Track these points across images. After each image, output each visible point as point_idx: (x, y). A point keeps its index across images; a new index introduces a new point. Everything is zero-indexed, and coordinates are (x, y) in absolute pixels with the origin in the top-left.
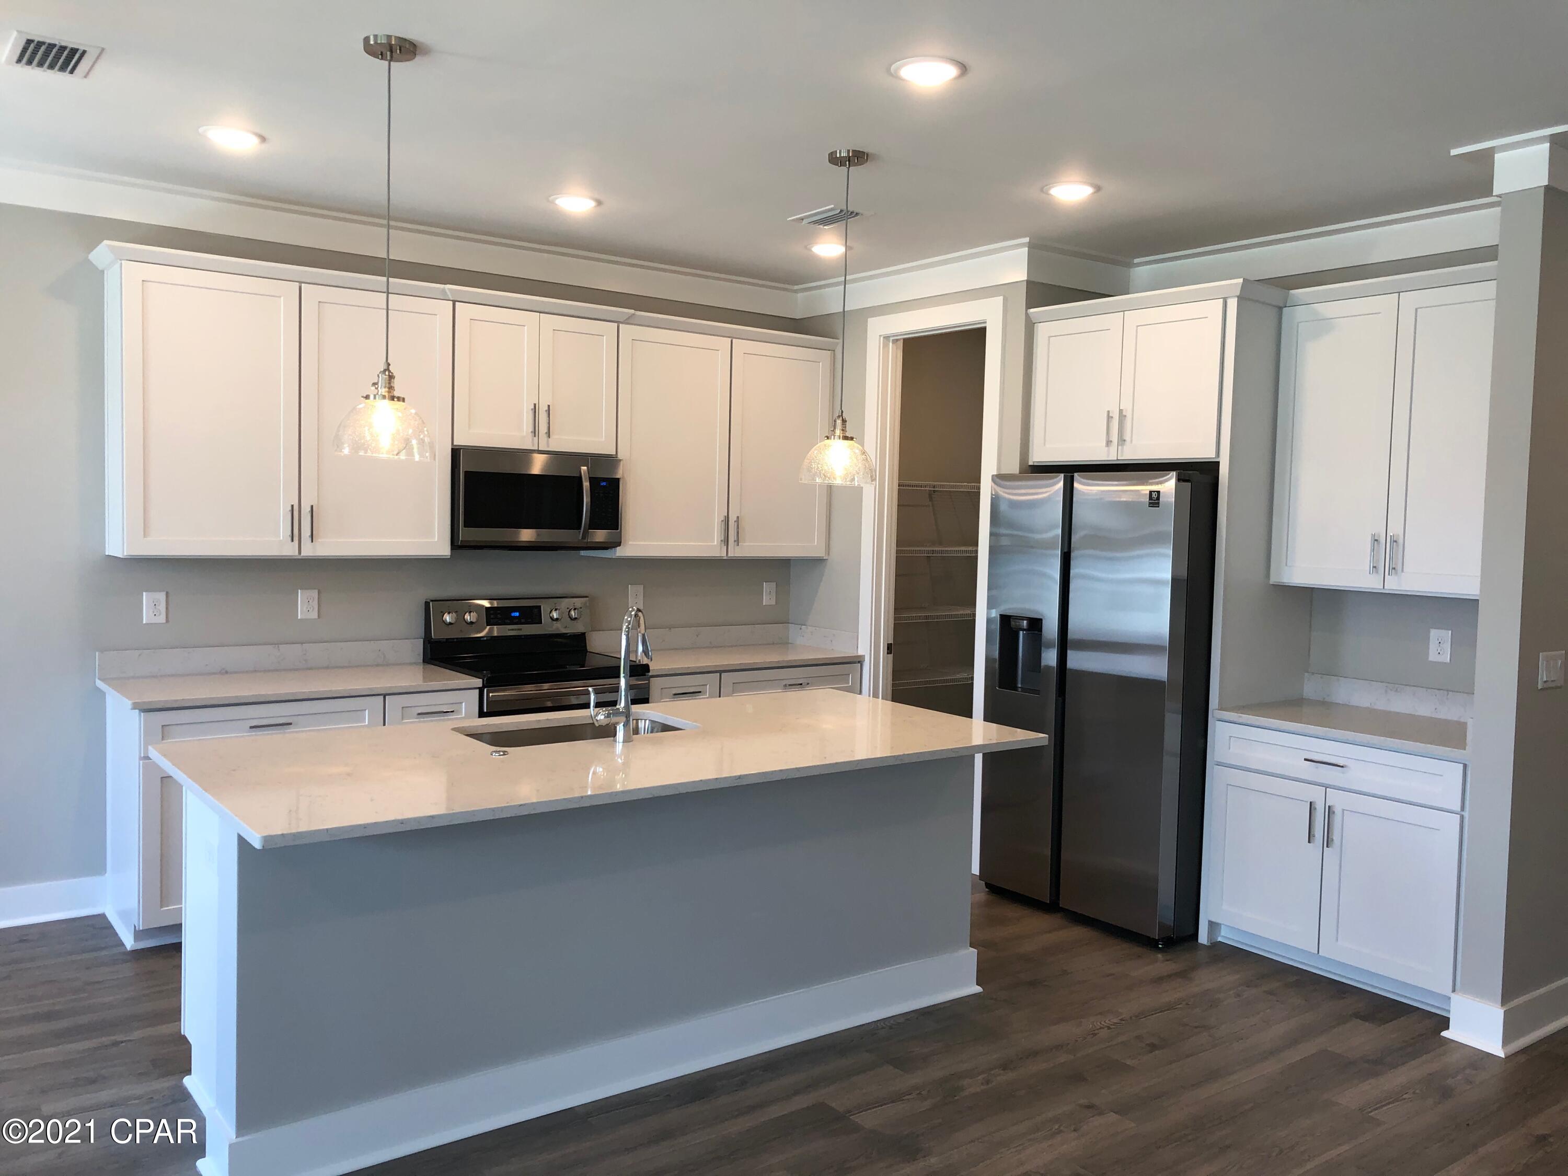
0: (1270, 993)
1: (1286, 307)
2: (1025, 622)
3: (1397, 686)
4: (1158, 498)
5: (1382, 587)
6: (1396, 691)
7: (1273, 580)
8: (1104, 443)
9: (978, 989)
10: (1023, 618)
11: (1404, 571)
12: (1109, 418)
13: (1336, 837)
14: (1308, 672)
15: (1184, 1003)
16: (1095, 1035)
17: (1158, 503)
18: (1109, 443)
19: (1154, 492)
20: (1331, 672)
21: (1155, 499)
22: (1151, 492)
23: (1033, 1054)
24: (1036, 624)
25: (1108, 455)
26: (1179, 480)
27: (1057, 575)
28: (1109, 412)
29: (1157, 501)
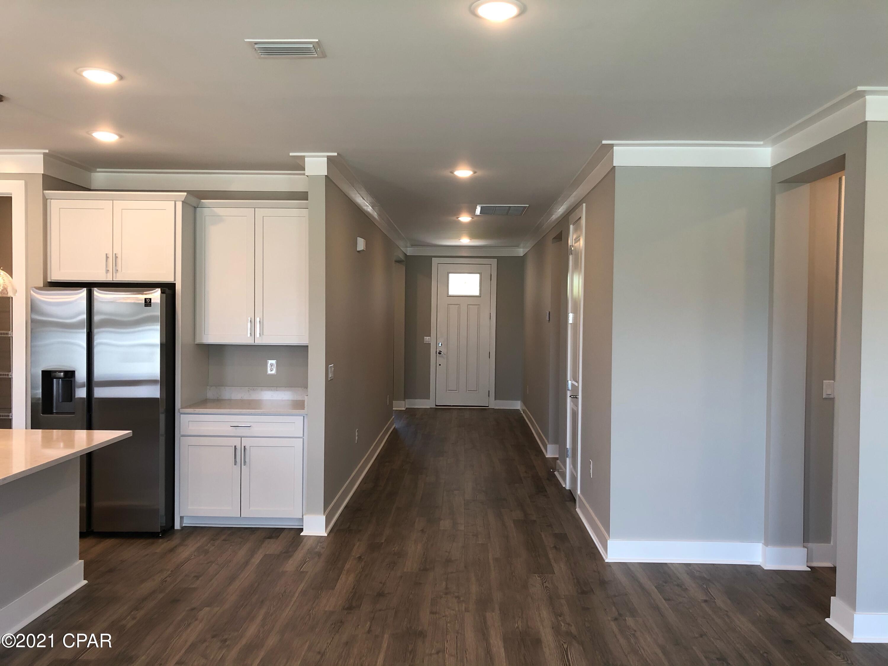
0: (224, 540)
1: (198, 207)
2: (62, 374)
3: (253, 387)
4: (150, 302)
5: (254, 342)
6: (253, 390)
7: (198, 341)
8: (104, 271)
9: (86, 582)
10: (61, 372)
11: (264, 334)
12: (107, 257)
13: (247, 460)
14: (208, 386)
15: (193, 555)
16: (166, 581)
17: (151, 305)
18: (107, 271)
19: (148, 299)
20: (220, 384)
21: (148, 303)
22: (145, 299)
23: (145, 599)
24: (70, 375)
25: (107, 278)
26: (162, 292)
27: (84, 344)
28: (107, 254)
29: (149, 304)
